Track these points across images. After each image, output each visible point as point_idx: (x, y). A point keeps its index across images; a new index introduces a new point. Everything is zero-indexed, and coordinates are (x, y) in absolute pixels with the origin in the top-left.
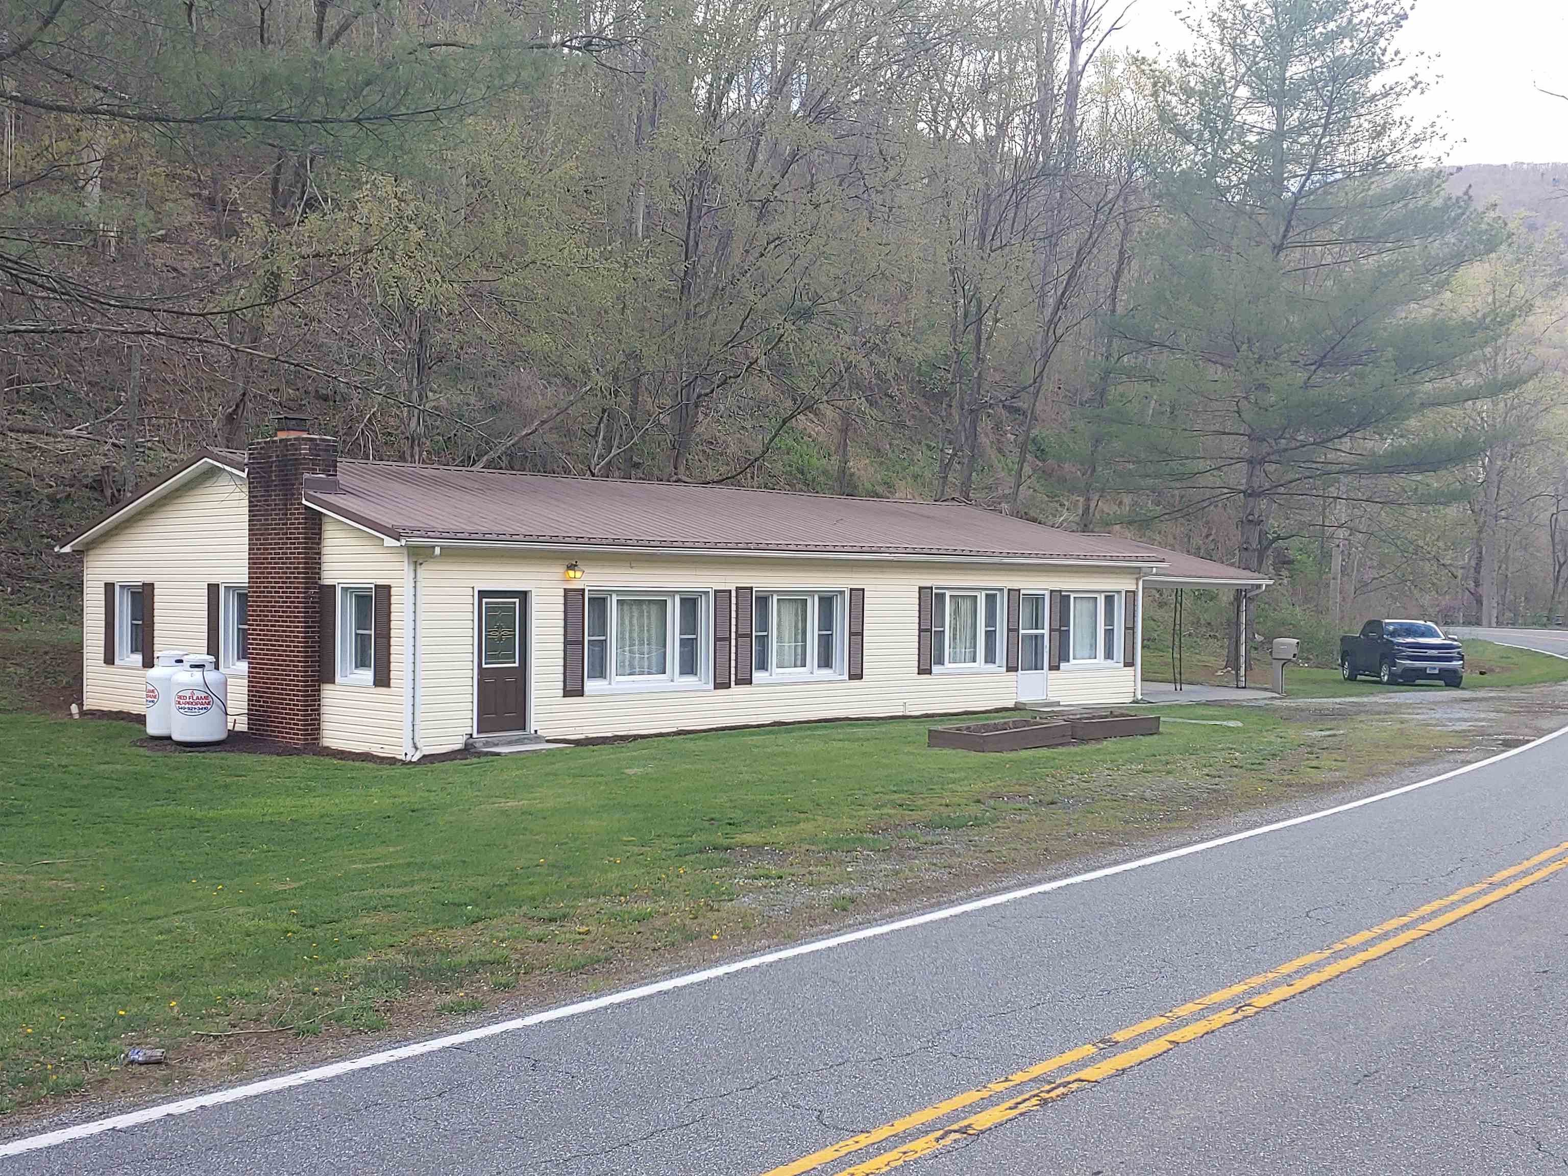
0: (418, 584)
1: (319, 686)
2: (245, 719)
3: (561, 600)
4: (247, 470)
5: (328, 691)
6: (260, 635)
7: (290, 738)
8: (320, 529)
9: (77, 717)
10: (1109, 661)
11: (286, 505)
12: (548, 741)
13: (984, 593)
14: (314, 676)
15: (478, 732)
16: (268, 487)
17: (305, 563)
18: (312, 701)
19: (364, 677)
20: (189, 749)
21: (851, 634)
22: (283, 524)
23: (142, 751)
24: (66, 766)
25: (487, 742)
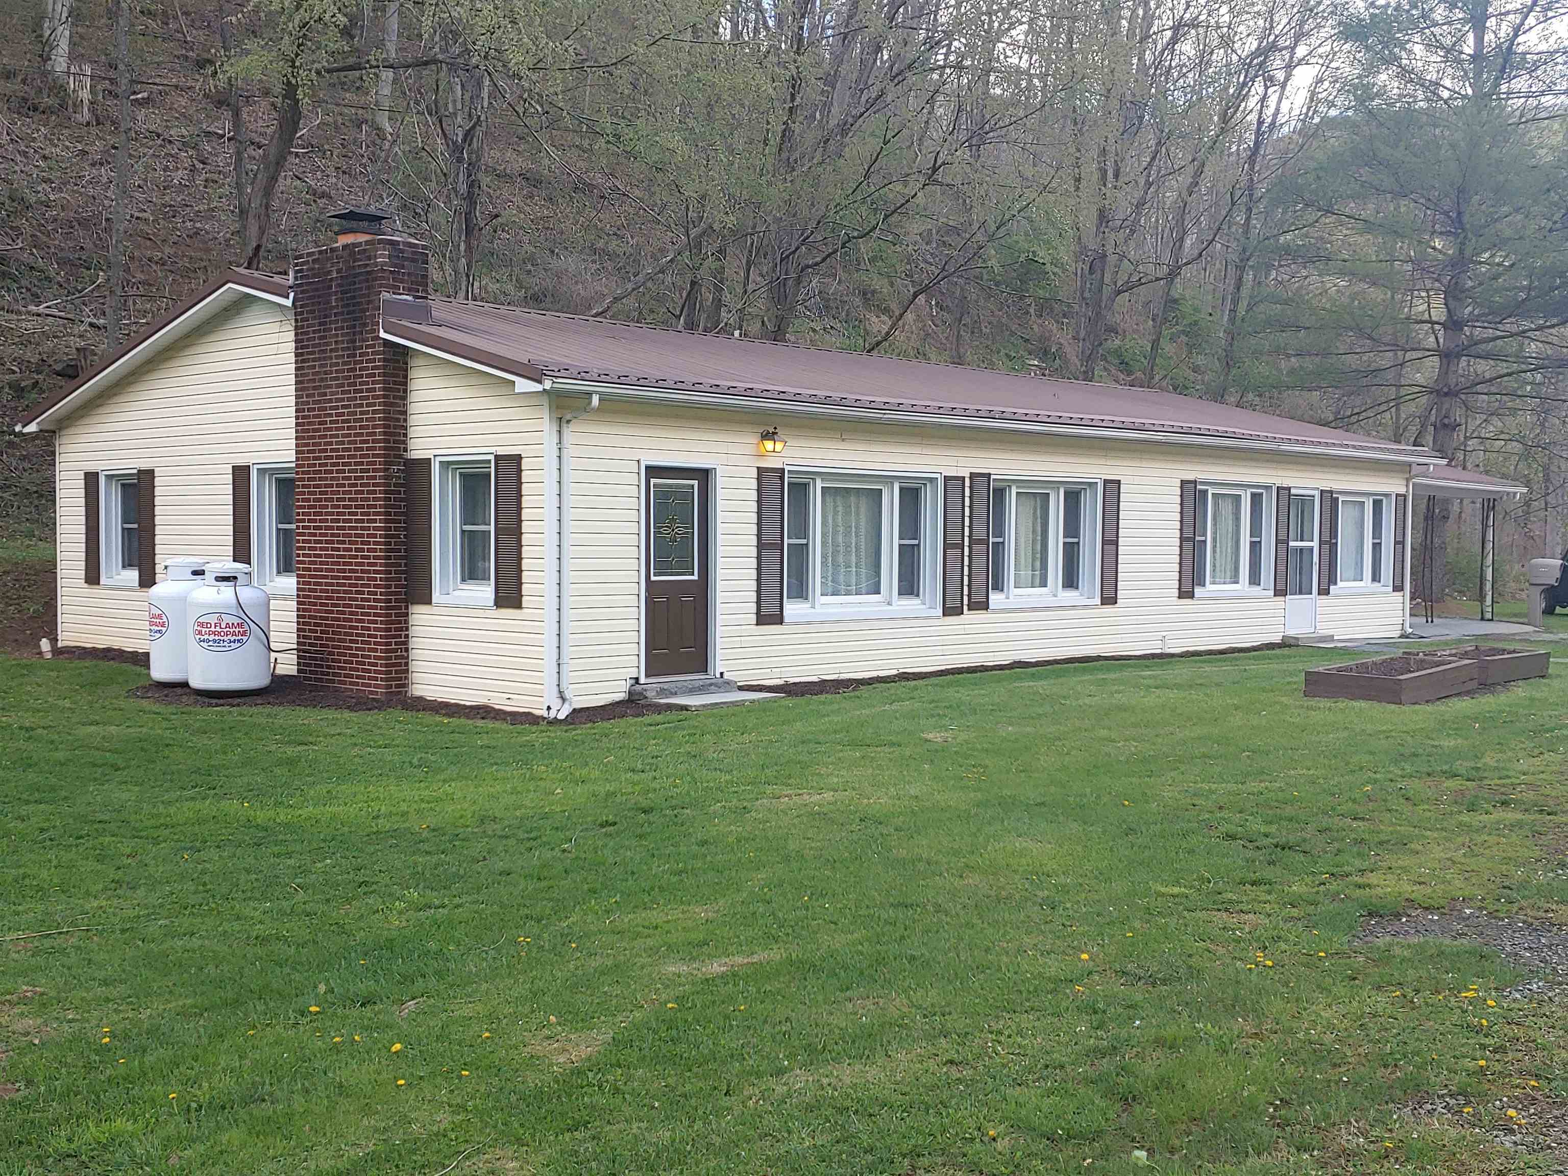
0: (565, 451)
1: (407, 608)
2: (293, 658)
3: (754, 484)
4: (292, 295)
5: (419, 616)
6: (315, 535)
7: (363, 685)
8: (406, 377)
9: (49, 656)
10: (1376, 584)
11: (354, 341)
12: (741, 688)
13: (1249, 491)
14: (399, 593)
15: (647, 676)
16: (326, 316)
17: (385, 426)
18: (396, 630)
19: (479, 594)
20: (214, 701)
21: (1104, 543)
22: (349, 370)
23: (145, 703)
24: (33, 729)
25: (662, 690)
